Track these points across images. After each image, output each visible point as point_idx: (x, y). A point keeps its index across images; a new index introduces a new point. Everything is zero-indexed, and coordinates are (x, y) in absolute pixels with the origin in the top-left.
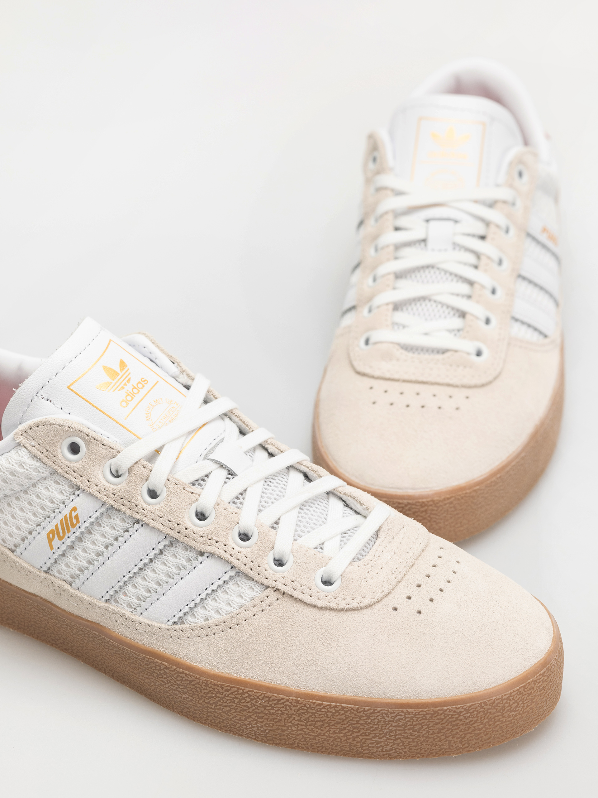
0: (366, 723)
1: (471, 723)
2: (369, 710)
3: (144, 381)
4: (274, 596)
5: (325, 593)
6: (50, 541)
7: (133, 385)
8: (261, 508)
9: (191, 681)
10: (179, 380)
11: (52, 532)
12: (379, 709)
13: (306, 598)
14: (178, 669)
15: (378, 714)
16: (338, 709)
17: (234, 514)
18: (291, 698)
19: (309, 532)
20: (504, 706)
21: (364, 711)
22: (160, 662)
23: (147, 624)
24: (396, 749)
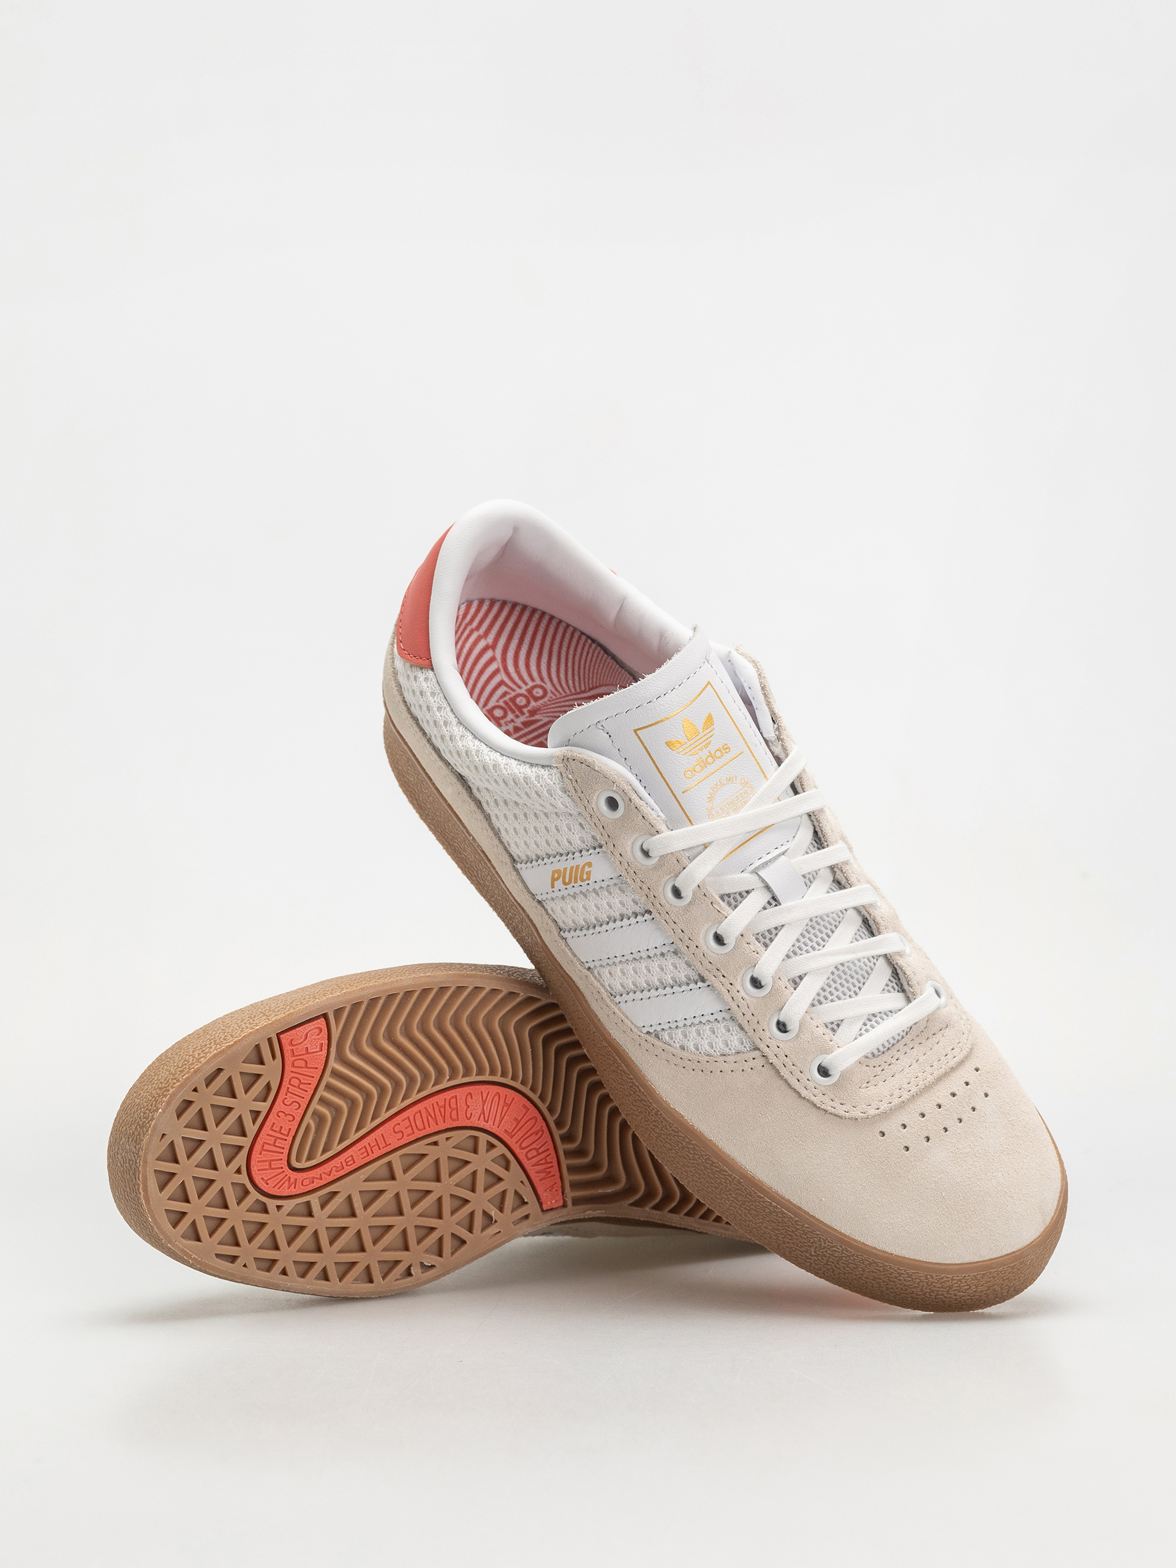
0: (801, 1236)
1: (910, 1287)
2: (808, 1227)
3: (726, 749)
4: (760, 1061)
5: (815, 1084)
6: (553, 880)
7: (710, 752)
8: (792, 954)
9: (642, 1100)
10: (772, 748)
11: (558, 871)
12: (818, 1233)
13: (793, 1081)
14: (634, 1081)
15: (816, 1236)
16: (777, 1211)
17: (756, 953)
18: (734, 1175)
19: (832, 1001)
20: (952, 1286)
21: (803, 1226)
22: (620, 1062)
23: (621, 1018)
24: (824, 1271)
